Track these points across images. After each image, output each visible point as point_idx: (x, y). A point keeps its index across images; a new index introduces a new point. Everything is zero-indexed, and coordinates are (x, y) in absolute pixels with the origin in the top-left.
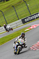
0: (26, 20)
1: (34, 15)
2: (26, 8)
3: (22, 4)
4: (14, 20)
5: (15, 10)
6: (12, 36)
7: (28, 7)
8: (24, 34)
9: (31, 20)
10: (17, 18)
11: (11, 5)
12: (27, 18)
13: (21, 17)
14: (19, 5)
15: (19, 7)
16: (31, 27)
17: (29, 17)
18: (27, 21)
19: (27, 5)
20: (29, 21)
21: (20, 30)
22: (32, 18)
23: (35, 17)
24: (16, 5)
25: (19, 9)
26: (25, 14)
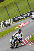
0: (16, 19)
1: (24, 15)
2: (16, 9)
3: (13, 5)
4: (5, 19)
5: (7, 11)
6: (4, 33)
7: (18, 8)
8: (21, 30)
9: (21, 19)
10: (9, 17)
11: (3, 6)
12: (18, 17)
13: (12, 16)
14: (10, 6)
15: (10, 8)
16: (20, 25)
17: (19, 16)
18: (18, 20)
19: (17, 6)
20: (19, 20)
21: (11, 28)
22: (21, 17)
23: (24, 16)
24: (8, 6)
25: (10, 9)
26: (15, 14)
